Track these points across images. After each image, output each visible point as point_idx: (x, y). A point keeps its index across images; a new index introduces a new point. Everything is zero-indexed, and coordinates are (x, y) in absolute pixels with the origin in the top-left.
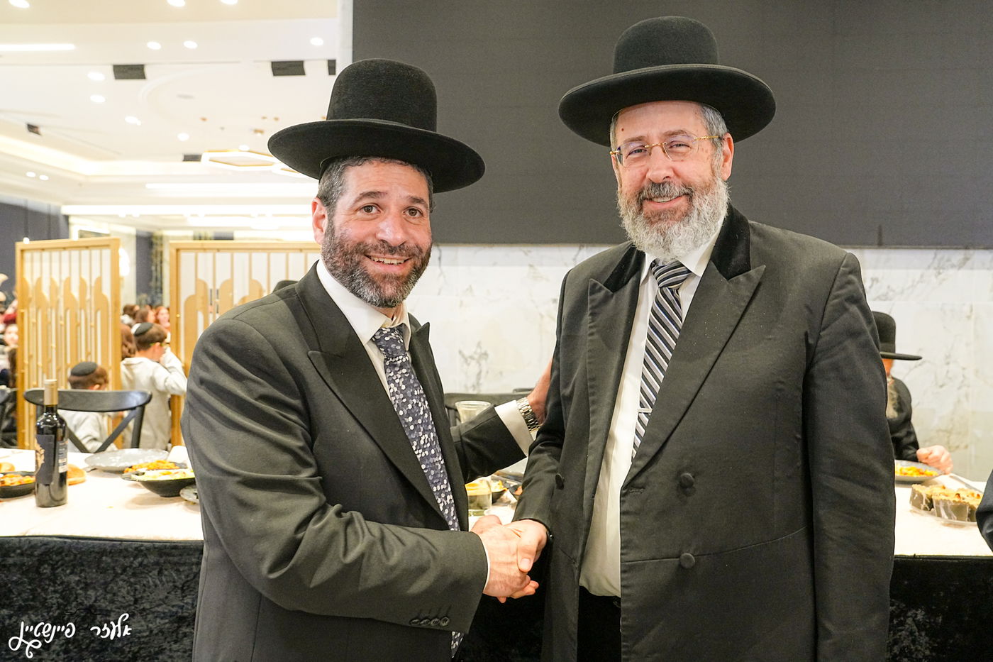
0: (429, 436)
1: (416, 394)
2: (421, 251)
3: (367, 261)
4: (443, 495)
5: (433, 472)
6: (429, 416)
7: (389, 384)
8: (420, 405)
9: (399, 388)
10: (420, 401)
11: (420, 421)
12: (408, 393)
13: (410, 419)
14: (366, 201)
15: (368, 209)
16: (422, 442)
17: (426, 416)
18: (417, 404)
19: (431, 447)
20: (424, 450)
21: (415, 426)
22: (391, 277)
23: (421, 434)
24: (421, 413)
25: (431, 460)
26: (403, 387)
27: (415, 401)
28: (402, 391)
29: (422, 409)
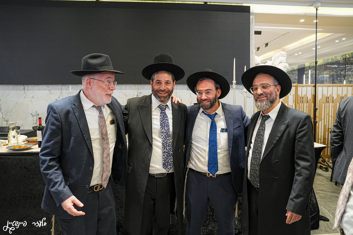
0: (167, 128)
1: (165, 119)
2: (169, 91)
3: (158, 93)
4: (169, 140)
5: (167, 135)
6: (168, 124)
7: (160, 116)
9: (162, 117)
11: (165, 125)
13: (163, 124)
14: (158, 82)
15: (158, 83)
16: (165, 129)
17: (167, 124)
18: (165, 121)
19: (167, 130)
20: (166, 130)
21: (164, 125)
22: (162, 96)
23: (165, 127)
24: (166, 123)
26: (163, 117)
27: (165, 120)
28: (162, 118)
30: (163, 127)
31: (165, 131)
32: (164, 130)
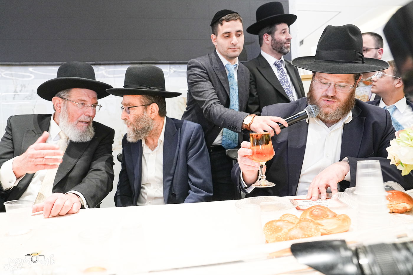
5: (289, 91)
12: (283, 75)
19: (288, 86)
25: (288, 89)
30: (284, 84)
32: (285, 86)
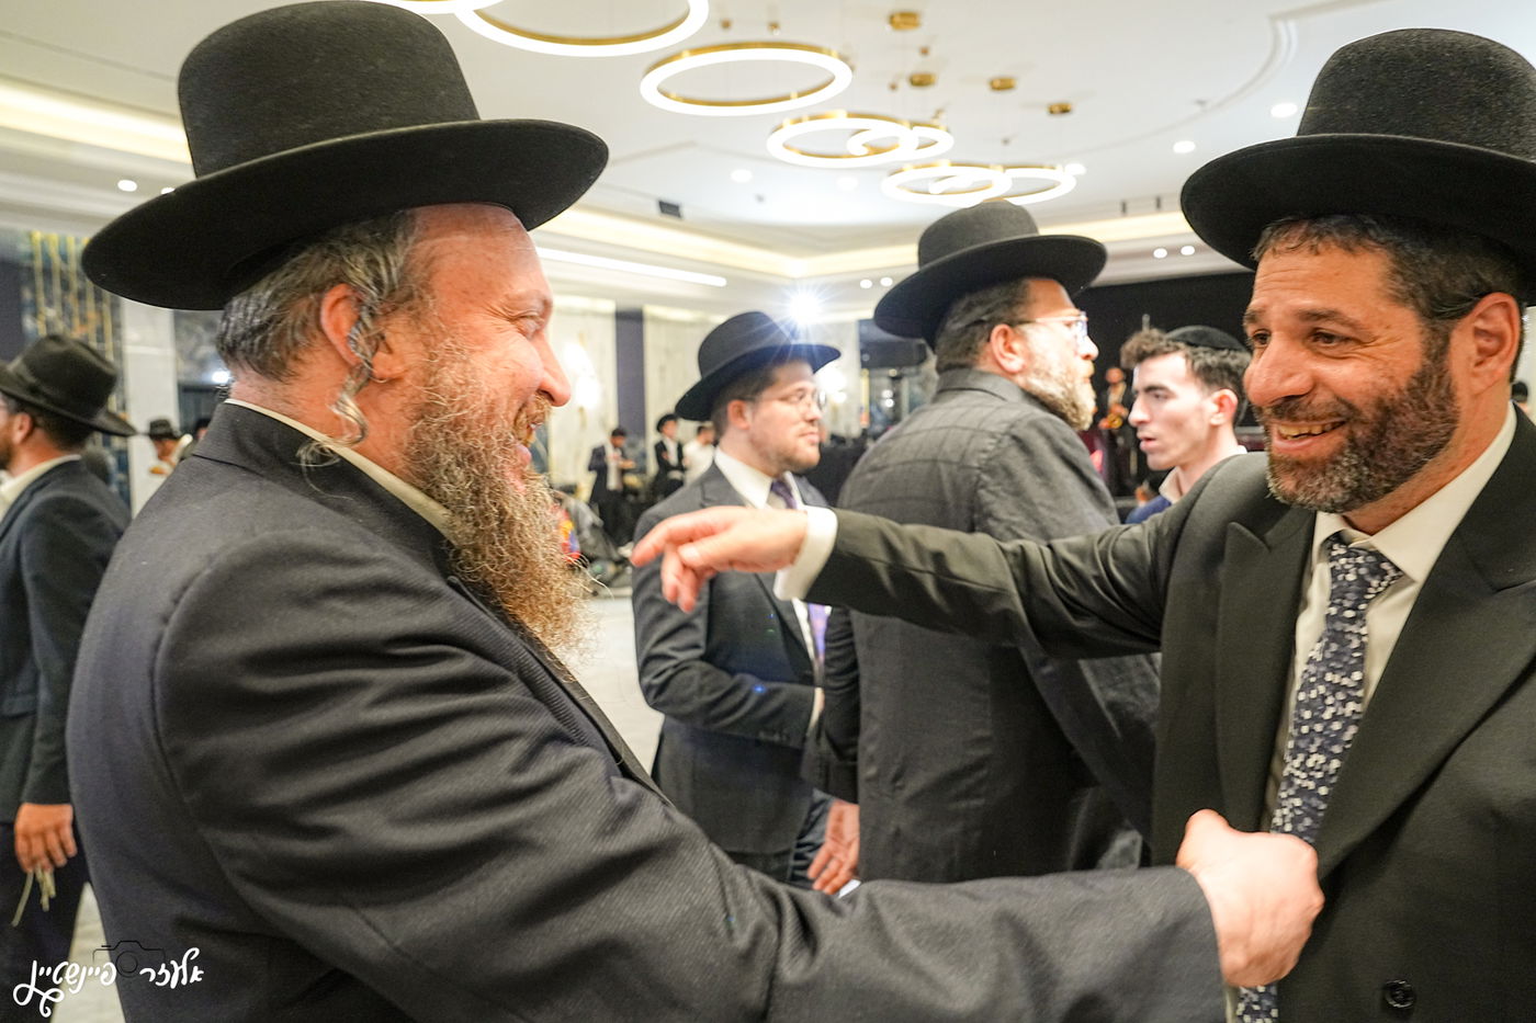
0: (1328, 762)
1: (1331, 678)
8: (1330, 700)
10: (1334, 695)
11: (1318, 727)
13: (1307, 715)
16: (1310, 763)
17: (1335, 724)
18: (1324, 697)
20: (1309, 777)
21: (1311, 730)
23: (1313, 748)
24: (1327, 715)
27: (1323, 689)
29: (1331, 710)
31: (1301, 780)
